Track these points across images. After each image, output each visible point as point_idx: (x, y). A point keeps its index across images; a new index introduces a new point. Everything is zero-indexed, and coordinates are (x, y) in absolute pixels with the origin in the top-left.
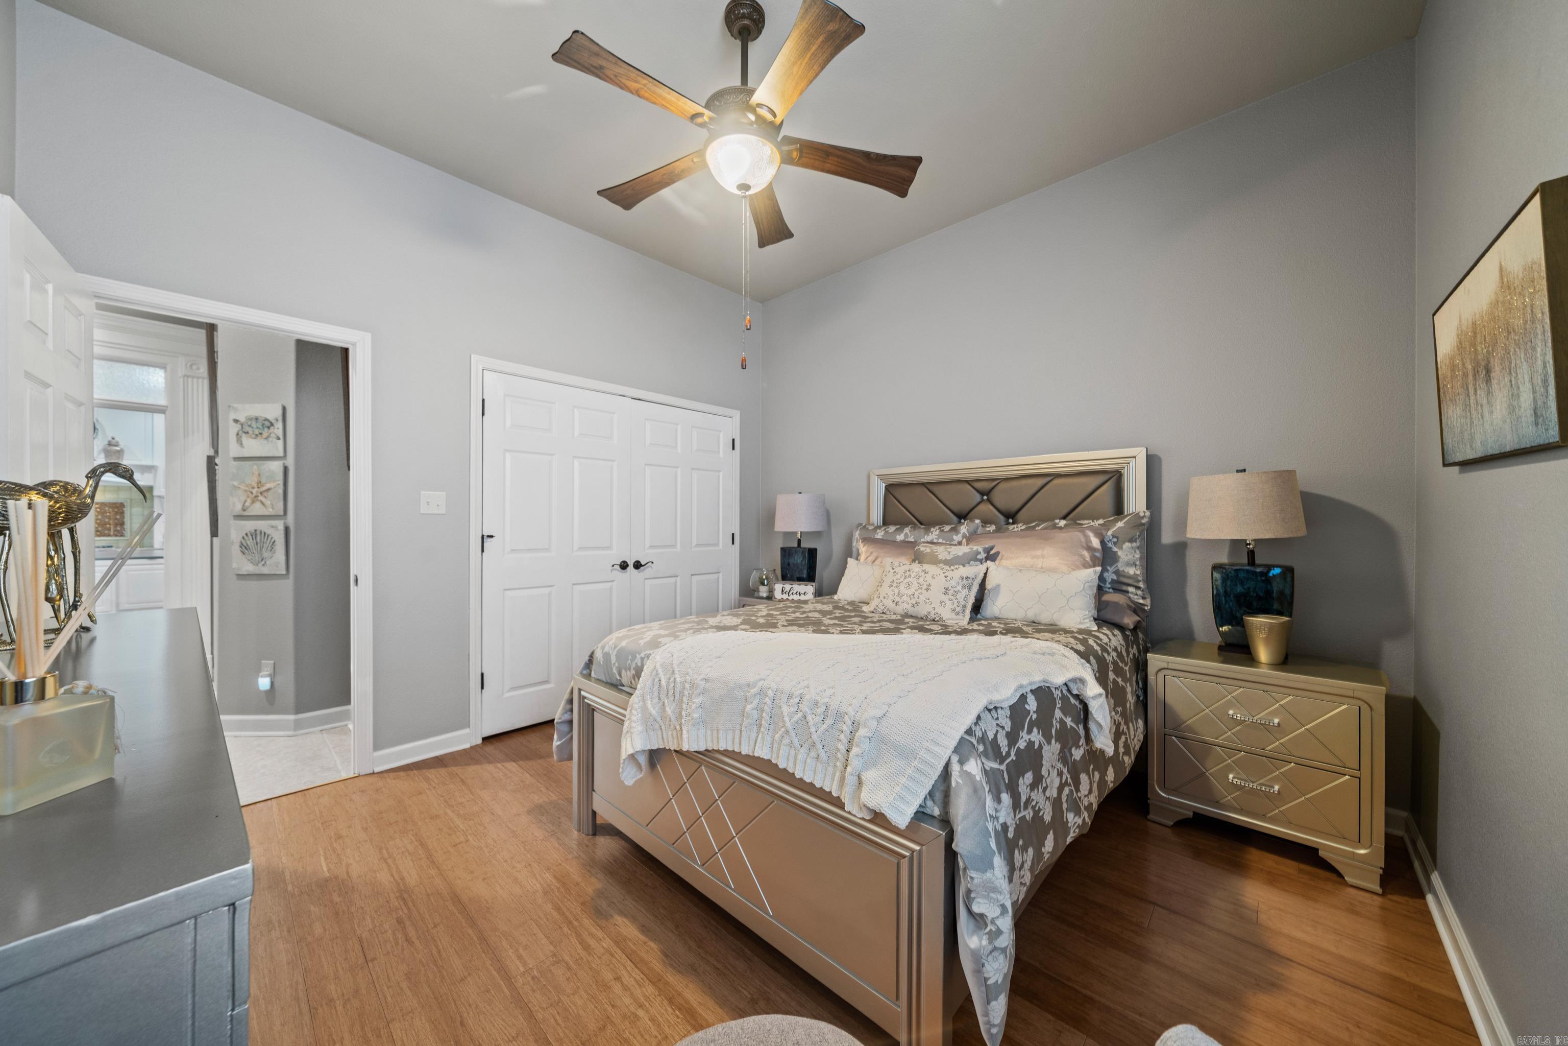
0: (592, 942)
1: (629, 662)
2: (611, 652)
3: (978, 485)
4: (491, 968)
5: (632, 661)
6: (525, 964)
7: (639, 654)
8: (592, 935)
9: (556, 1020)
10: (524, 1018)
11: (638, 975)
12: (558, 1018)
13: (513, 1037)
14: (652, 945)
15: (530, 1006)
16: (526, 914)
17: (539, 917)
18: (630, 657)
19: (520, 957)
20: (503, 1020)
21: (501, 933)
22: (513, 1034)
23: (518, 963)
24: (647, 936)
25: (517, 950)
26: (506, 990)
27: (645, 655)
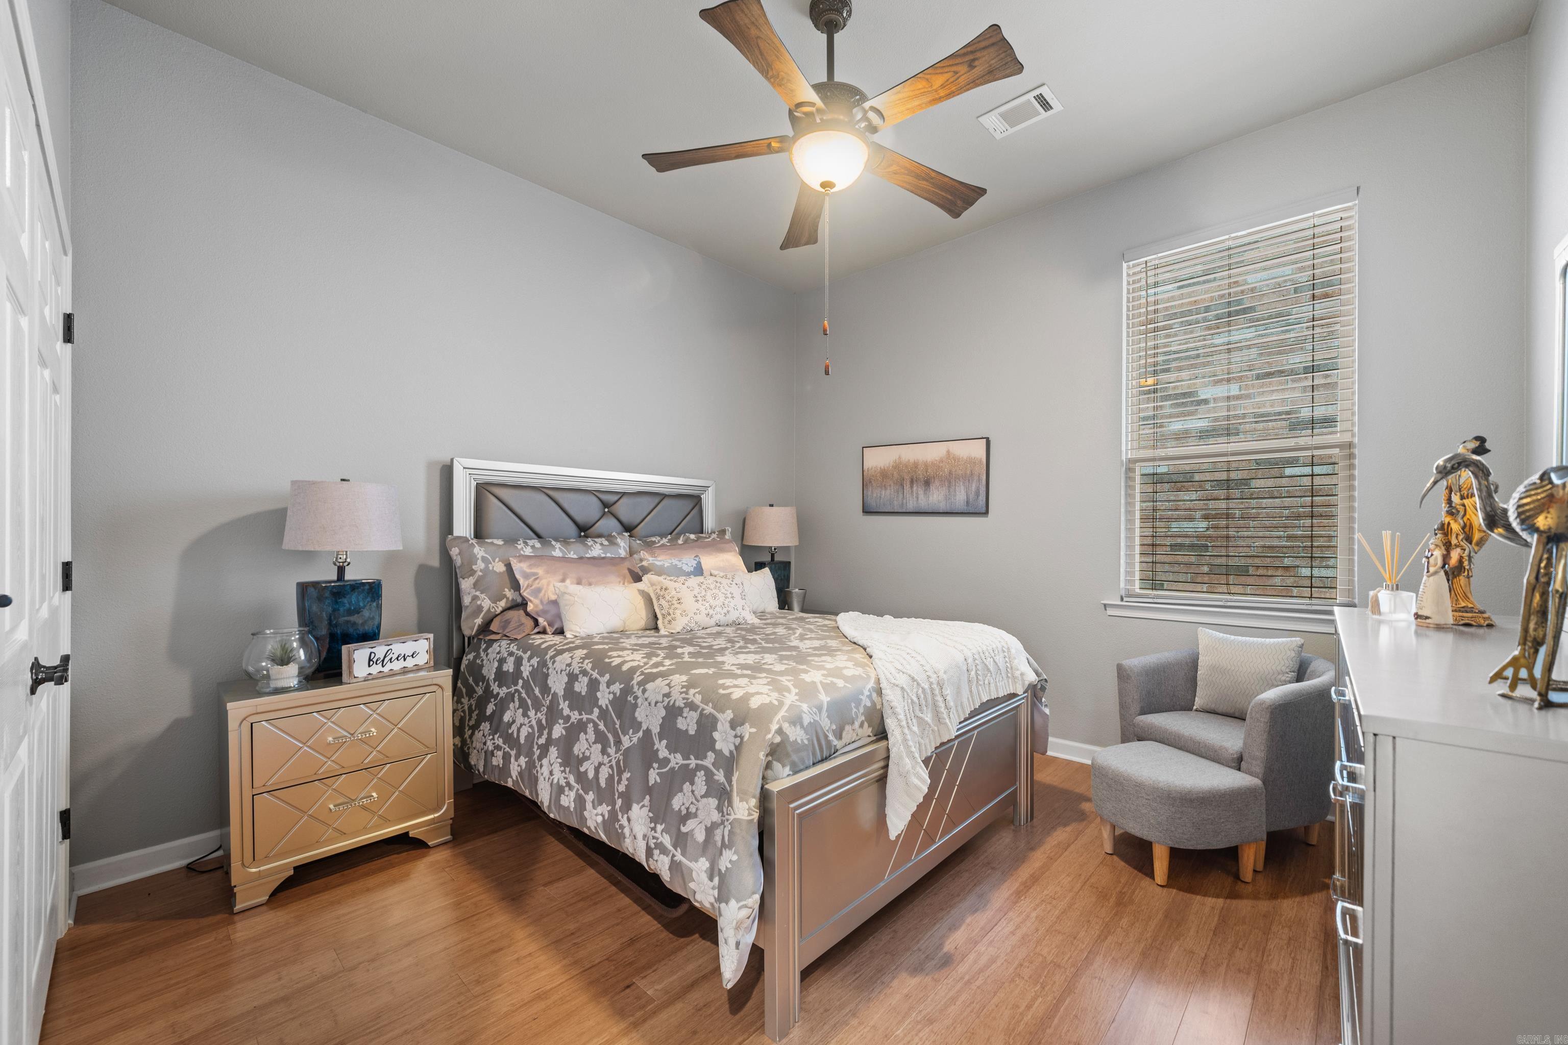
0: (984, 960)
1: (854, 710)
2: (817, 719)
3: (605, 497)
4: (1053, 1025)
5: (857, 707)
6: (1034, 999)
7: (862, 694)
8: (975, 962)
9: (1069, 959)
10: (1081, 979)
11: (1003, 923)
12: (1066, 958)
13: (1099, 979)
14: (968, 920)
15: (1069, 979)
16: (972, 1026)
17: (971, 1012)
18: (853, 705)
19: (1029, 1007)
20: (1092, 992)
21: (1009, 1038)
22: (1097, 980)
23: (1036, 1005)
24: (960, 926)
25: (1021, 1014)
26: (1067, 1002)
27: (869, 691)
